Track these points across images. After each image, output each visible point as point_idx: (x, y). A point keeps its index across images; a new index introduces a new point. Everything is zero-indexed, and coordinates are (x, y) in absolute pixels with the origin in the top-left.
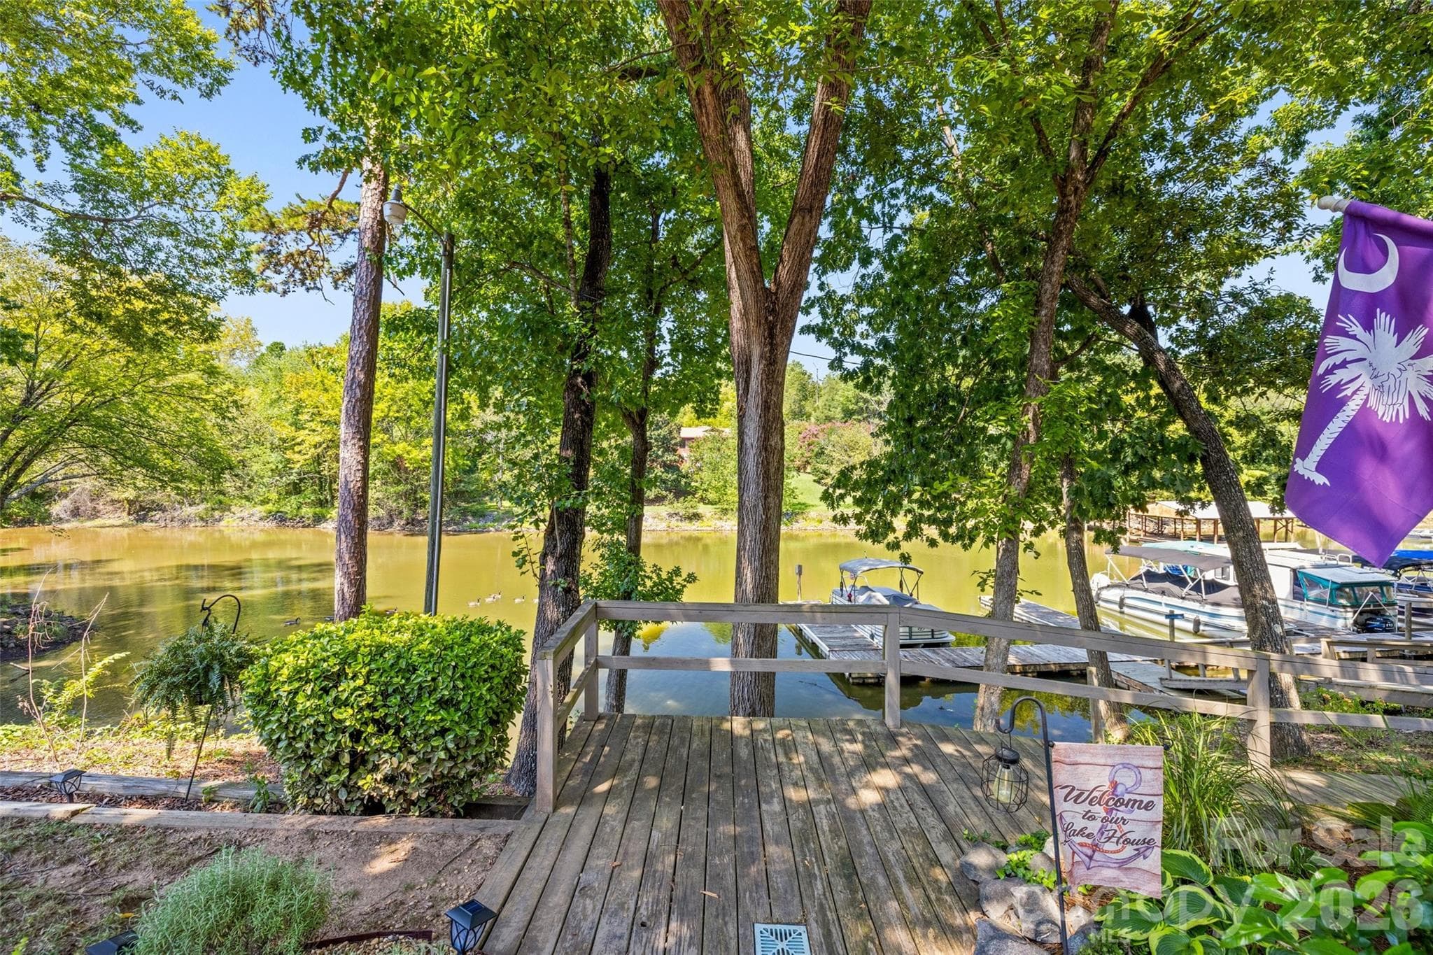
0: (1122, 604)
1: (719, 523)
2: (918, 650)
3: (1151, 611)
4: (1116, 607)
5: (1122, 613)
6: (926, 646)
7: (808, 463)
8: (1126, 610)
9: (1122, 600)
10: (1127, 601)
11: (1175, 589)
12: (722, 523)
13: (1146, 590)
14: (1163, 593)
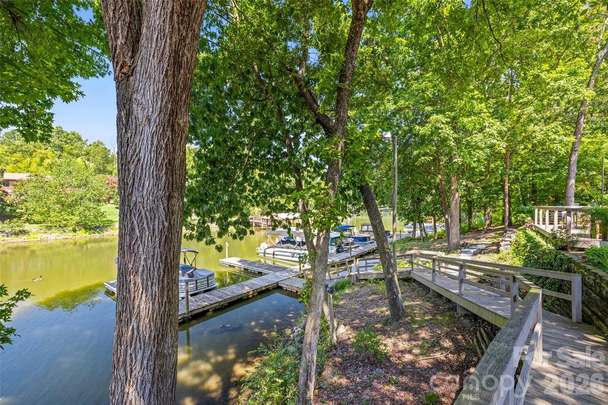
0: (274, 254)
1: (44, 236)
2: (202, 295)
3: (284, 256)
4: (272, 256)
5: (274, 258)
6: (205, 291)
7: (111, 198)
8: (275, 256)
9: (274, 252)
10: (276, 253)
11: (292, 246)
12: (48, 236)
13: (282, 248)
14: (288, 248)
